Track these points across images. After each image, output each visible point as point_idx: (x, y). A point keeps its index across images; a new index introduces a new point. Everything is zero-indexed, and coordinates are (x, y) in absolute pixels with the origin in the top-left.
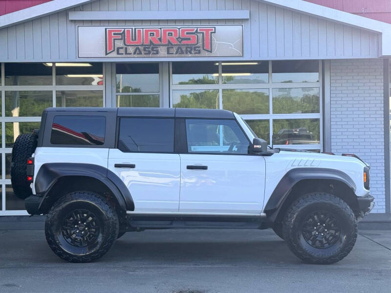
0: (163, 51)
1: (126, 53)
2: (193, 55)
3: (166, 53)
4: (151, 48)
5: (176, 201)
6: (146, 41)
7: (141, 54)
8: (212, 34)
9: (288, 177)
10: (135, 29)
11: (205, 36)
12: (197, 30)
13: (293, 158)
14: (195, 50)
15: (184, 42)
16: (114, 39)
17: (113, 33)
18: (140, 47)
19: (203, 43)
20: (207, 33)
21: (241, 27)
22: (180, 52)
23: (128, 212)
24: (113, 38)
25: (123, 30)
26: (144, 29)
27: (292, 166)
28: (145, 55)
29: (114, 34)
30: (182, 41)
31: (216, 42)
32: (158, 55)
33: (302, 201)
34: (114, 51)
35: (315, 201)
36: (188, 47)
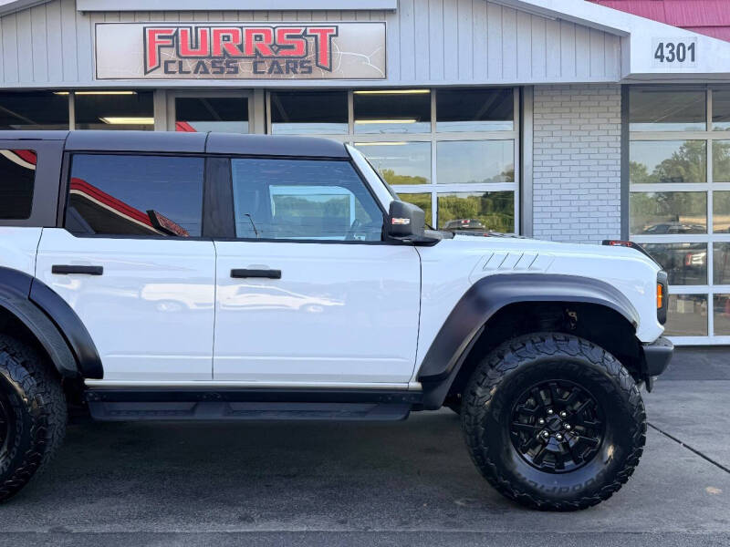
0: (245, 68)
1: (181, 71)
2: (299, 76)
3: (251, 72)
4: (225, 62)
5: (206, 355)
6: (215, 50)
7: (208, 73)
8: (333, 38)
9: (475, 297)
10: (196, 28)
11: (319, 42)
12: (305, 31)
13: (486, 252)
14: (302, 67)
15: (282, 53)
16: (159, 47)
17: (157, 35)
18: (205, 61)
19: (317, 54)
20: (324, 37)
21: (383, 25)
22: (276, 69)
23: (88, 382)
24: (157, 45)
25: (175, 29)
26: (212, 29)
27: (484, 268)
28: (214, 76)
29: (159, 37)
30: (278, 50)
31: (338, 53)
32: (238, 76)
33: (508, 356)
34: (159, 66)
35: (543, 356)
36: (291, 62)
